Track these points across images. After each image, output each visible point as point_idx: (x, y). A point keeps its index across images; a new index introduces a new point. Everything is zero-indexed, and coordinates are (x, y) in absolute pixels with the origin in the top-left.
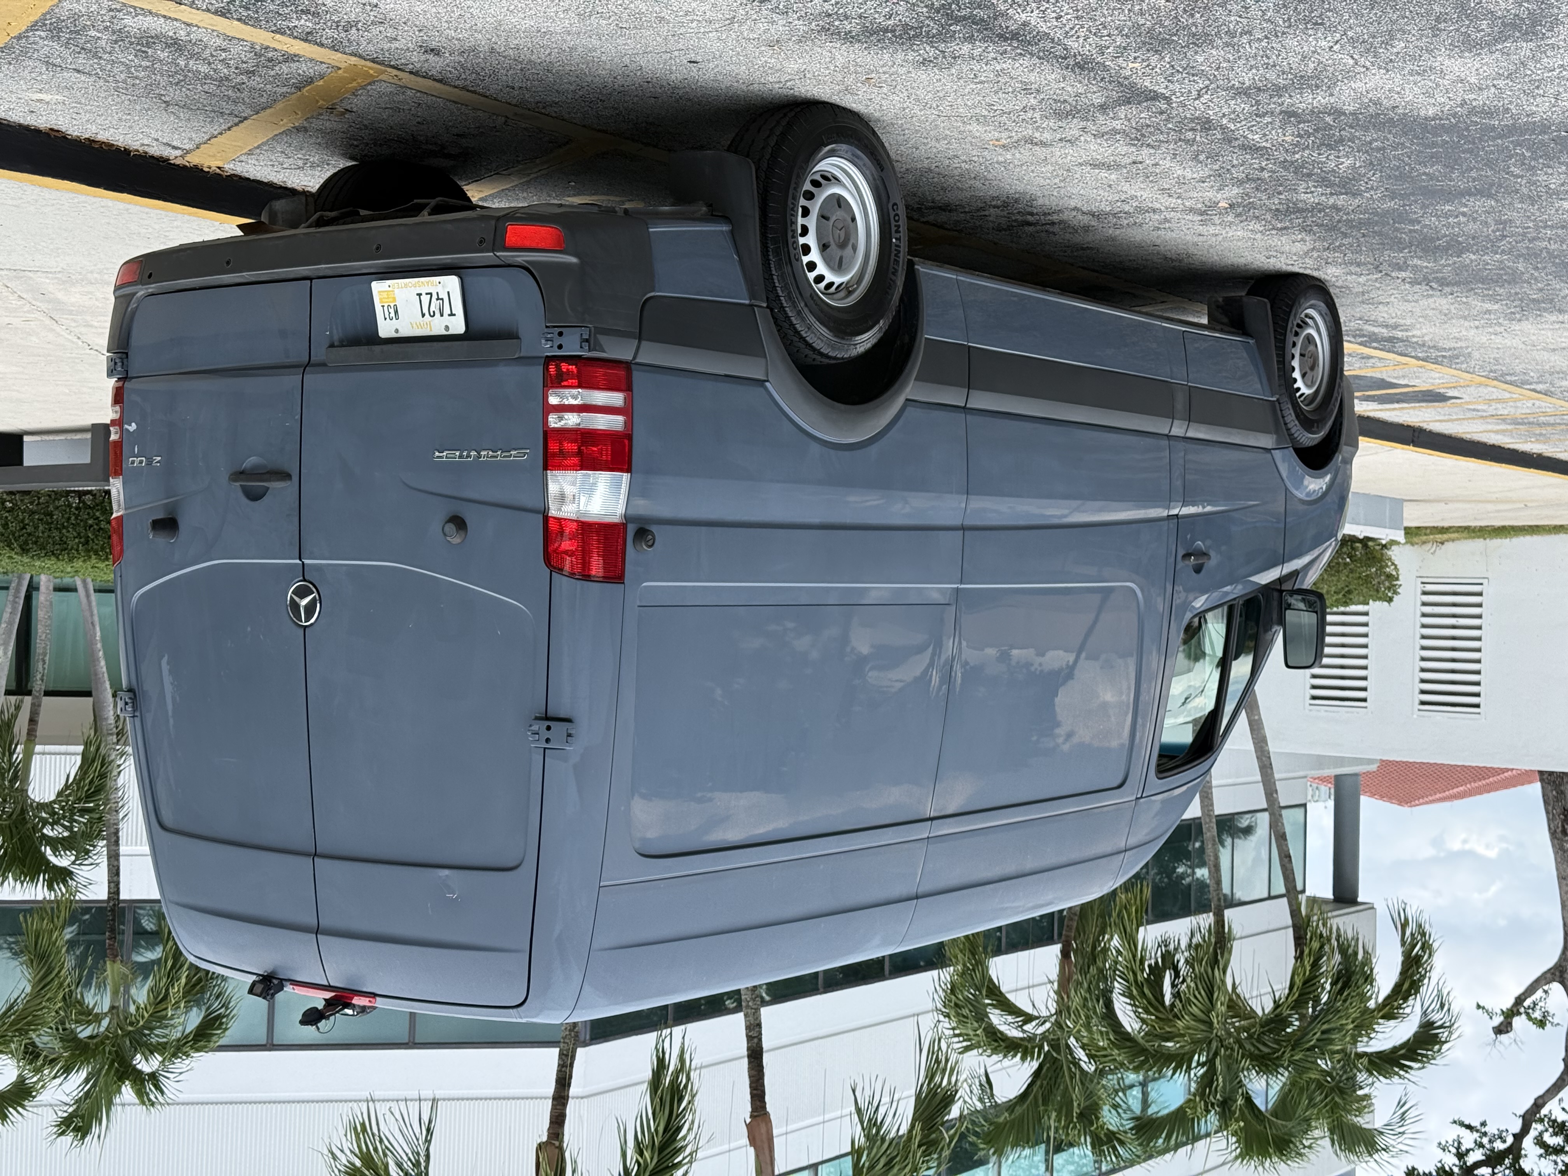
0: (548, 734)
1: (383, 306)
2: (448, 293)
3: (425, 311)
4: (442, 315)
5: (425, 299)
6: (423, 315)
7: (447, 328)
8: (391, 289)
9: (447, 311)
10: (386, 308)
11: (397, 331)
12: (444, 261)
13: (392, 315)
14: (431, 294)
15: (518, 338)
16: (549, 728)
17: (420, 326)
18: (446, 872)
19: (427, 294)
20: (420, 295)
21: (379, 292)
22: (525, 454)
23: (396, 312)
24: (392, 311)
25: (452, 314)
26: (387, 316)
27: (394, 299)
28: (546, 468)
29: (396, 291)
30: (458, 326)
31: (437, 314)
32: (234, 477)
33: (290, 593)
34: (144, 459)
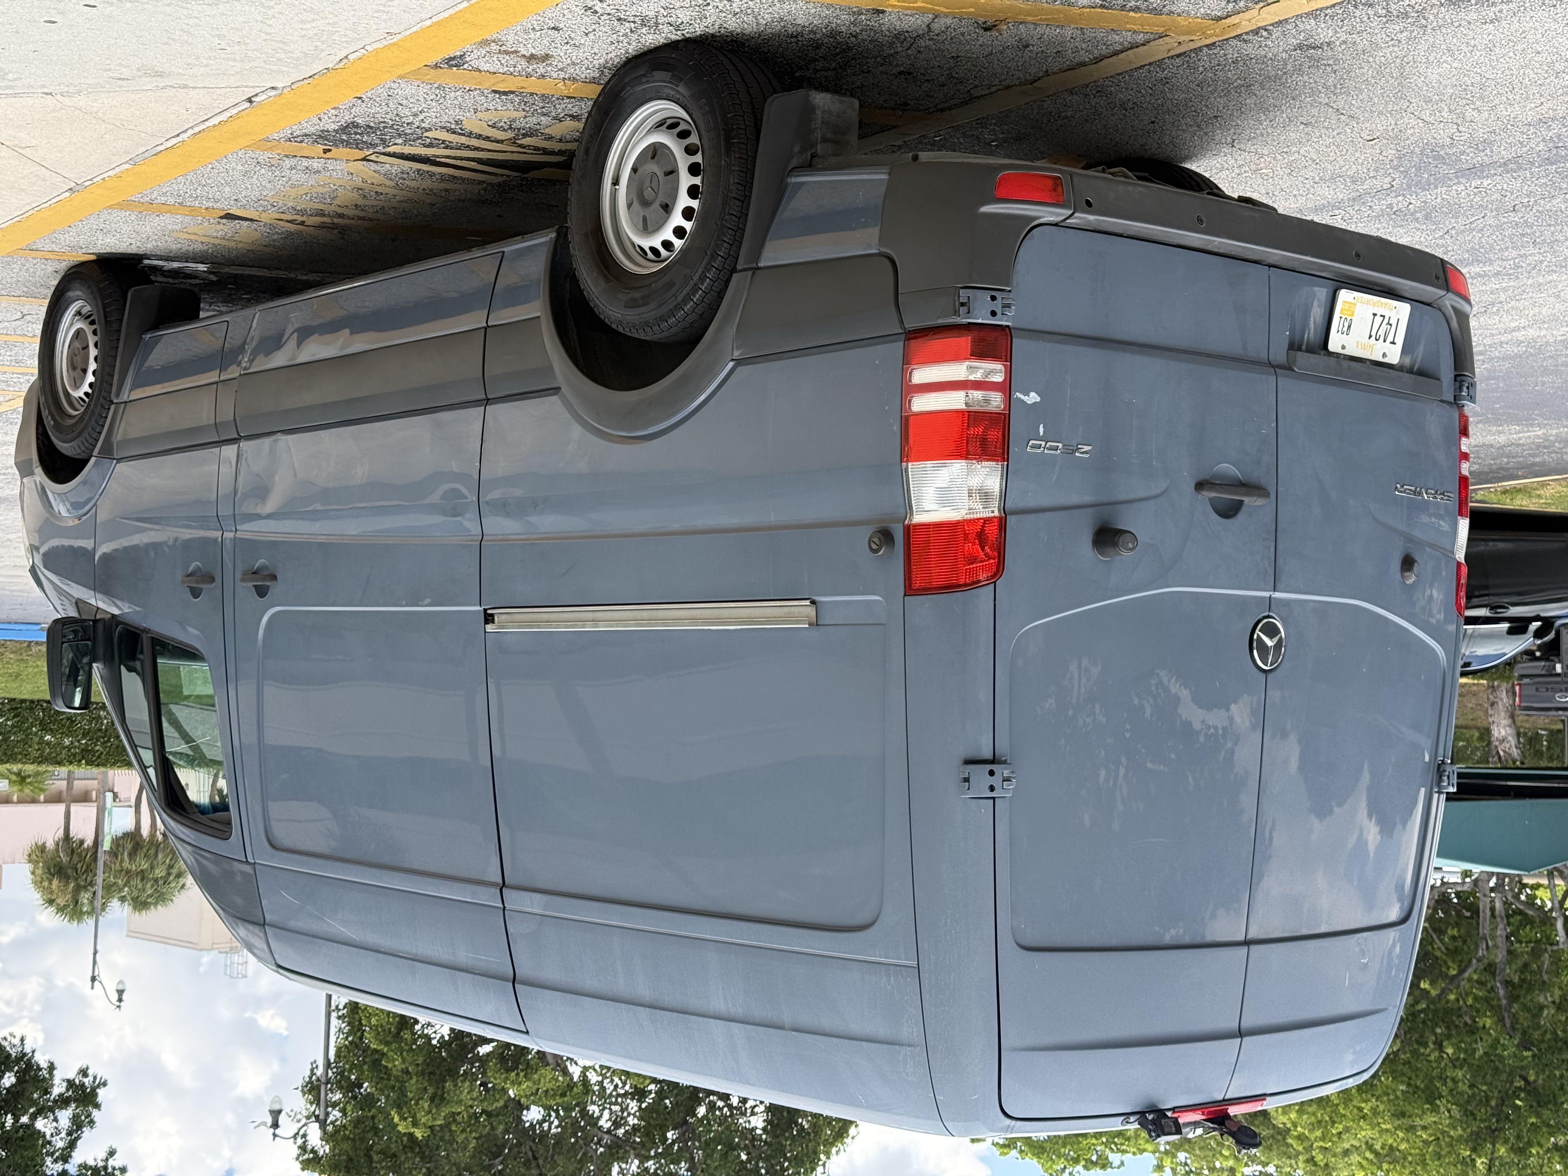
1: (1341, 317)
2: (1398, 321)
3: (1374, 334)
4: (1385, 341)
5: (1378, 319)
6: (1370, 337)
7: (1384, 355)
9: (1390, 338)
10: (1342, 320)
11: (1344, 347)
12: (1404, 288)
13: (1345, 329)
14: (1384, 316)
15: (1439, 380)
17: (1364, 347)
19: (1381, 316)
20: (1375, 315)
21: (1344, 302)
23: (1349, 327)
24: (1346, 325)
25: (1393, 343)
26: (1341, 327)
27: (1353, 314)
29: (1358, 304)
30: (1394, 356)
31: (1382, 339)
32: (1200, 486)
33: (1257, 631)
34: (1060, 445)
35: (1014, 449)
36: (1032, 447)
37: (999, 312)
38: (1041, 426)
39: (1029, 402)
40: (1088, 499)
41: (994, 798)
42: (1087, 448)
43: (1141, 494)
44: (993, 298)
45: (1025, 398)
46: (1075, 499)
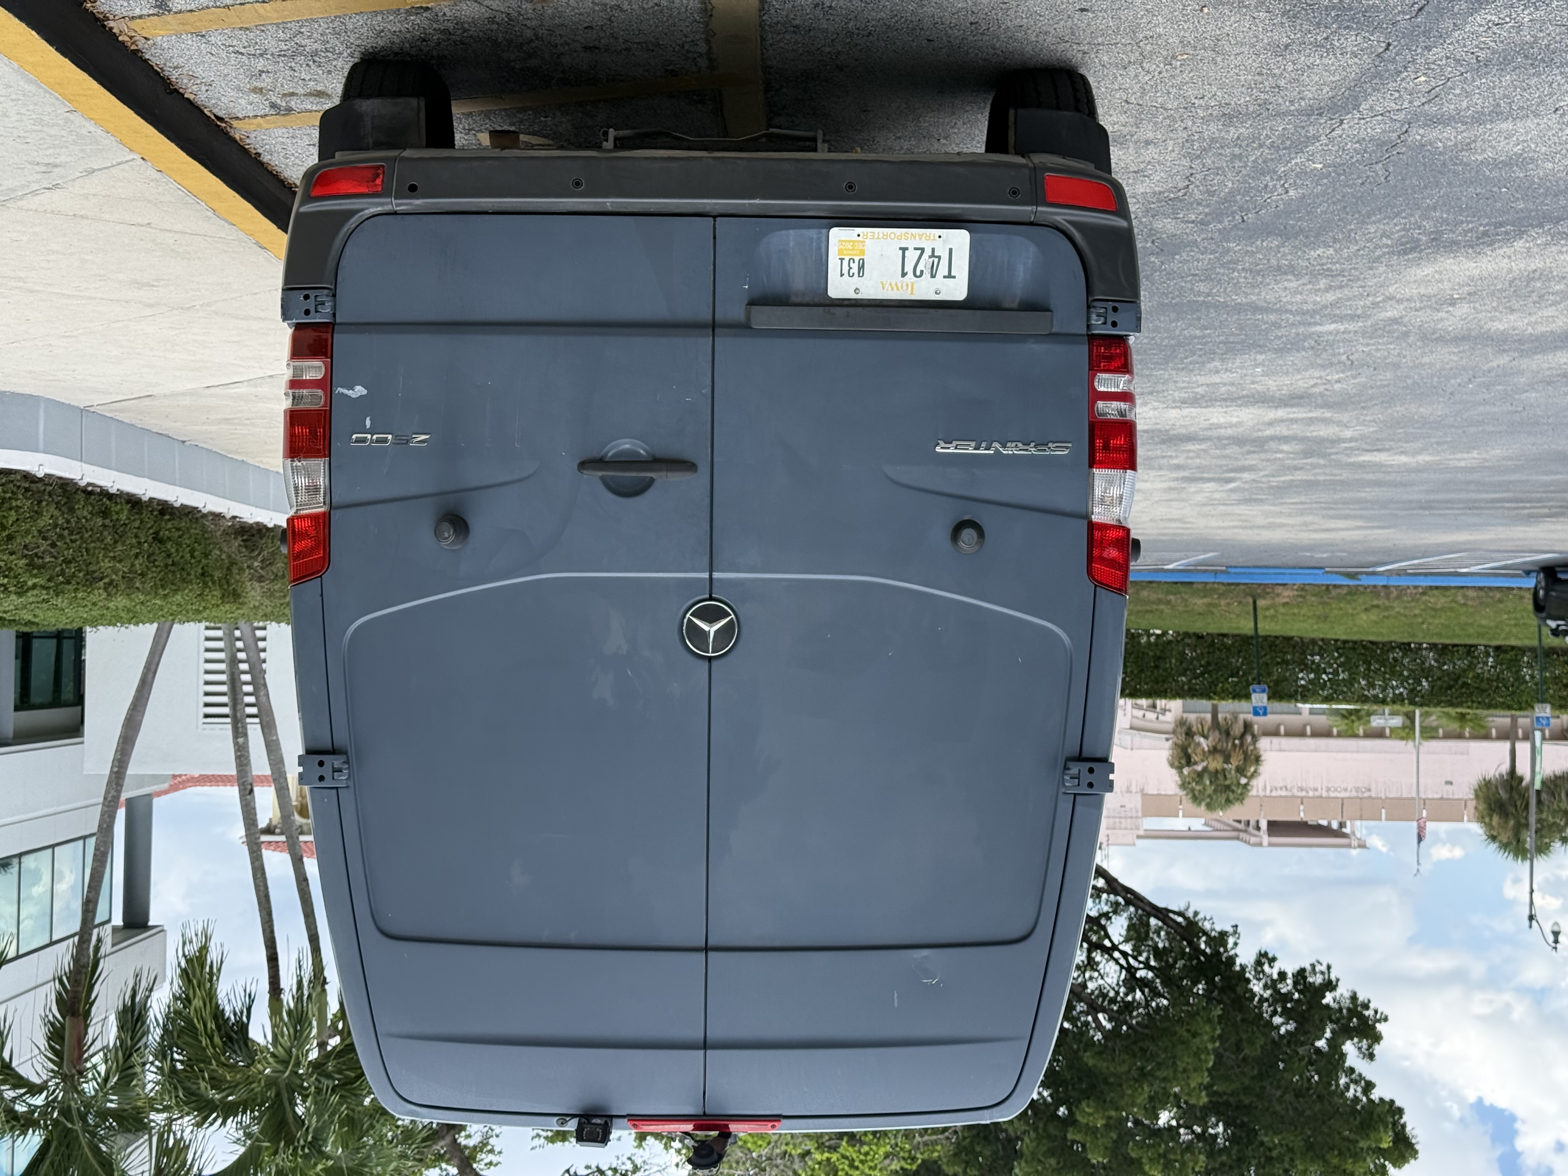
0: (1091, 778)
1: (842, 260)
2: (951, 250)
3: (909, 268)
4: (933, 276)
5: (912, 253)
6: (904, 274)
7: (938, 292)
8: (860, 238)
9: (943, 270)
10: (845, 263)
11: (857, 290)
12: (950, 212)
13: (854, 271)
14: (922, 249)
15: (1047, 310)
16: (1091, 771)
17: (895, 288)
18: (925, 952)
19: (916, 249)
20: (904, 250)
21: (840, 242)
22: (1067, 448)
23: (861, 267)
24: (854, 266)
25: (950, 276)
26: (845, 271)
27: (863, 252)
28: (1091, 465)
29: (868, 242)
30: (956, 291)
31: (927, 274)
32: (584, 465)
33: (688, 615)
34: (390, 437)
35: (336, 444)
36: (356, 442)
37: (312, 310)
38: (368, 419)
39: (354, 396)
40: (430, 489)
41: (337, 788)
42: (423, 437)
43: (500, 479)
44: (307, 297)
45: (350, 393)
46: (414, 490)
